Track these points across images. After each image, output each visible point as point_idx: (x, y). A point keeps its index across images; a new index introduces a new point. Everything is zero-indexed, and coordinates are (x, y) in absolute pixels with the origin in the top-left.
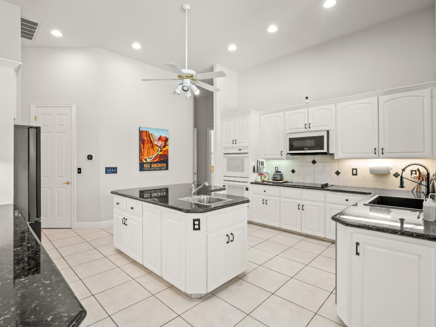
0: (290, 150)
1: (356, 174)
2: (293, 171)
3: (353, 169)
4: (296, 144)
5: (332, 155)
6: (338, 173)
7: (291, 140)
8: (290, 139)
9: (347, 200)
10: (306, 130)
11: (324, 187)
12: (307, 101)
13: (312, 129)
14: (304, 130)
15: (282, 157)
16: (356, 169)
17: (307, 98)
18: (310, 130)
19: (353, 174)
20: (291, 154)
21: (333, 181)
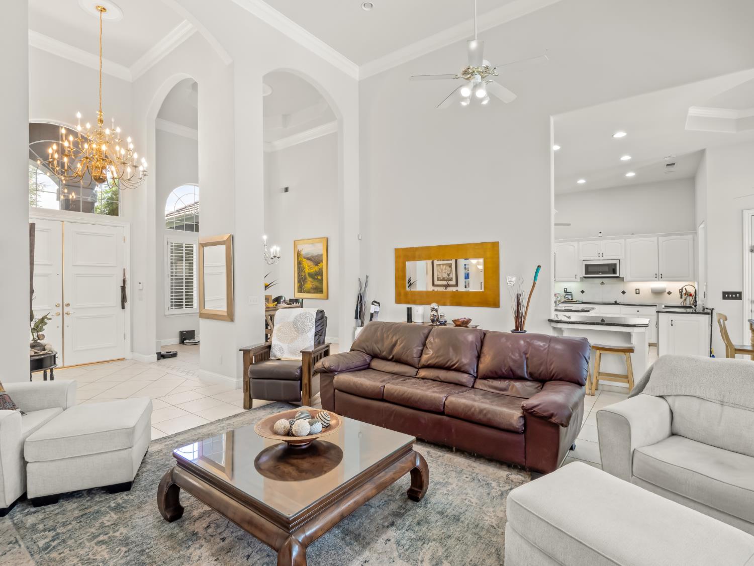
0: (586, 274)
1: (639, 293)
2: (583, 292)
3: (636, 289)
4: (590, 269)
5: (623, 278)
6: (624, 292)
7: (587, 266)
8: (585, 265)
9: (638, 311)
10: (600, 258)
11: (616, 303)
12: (600, 235)
13: (605, 257)
14: (597, 258)
15: (576, 280)
16: (639, 289)
17: (600, 233)
18: (603, 258)
19: (636, 293)
20: (585, 277)
21: (621, 299)
